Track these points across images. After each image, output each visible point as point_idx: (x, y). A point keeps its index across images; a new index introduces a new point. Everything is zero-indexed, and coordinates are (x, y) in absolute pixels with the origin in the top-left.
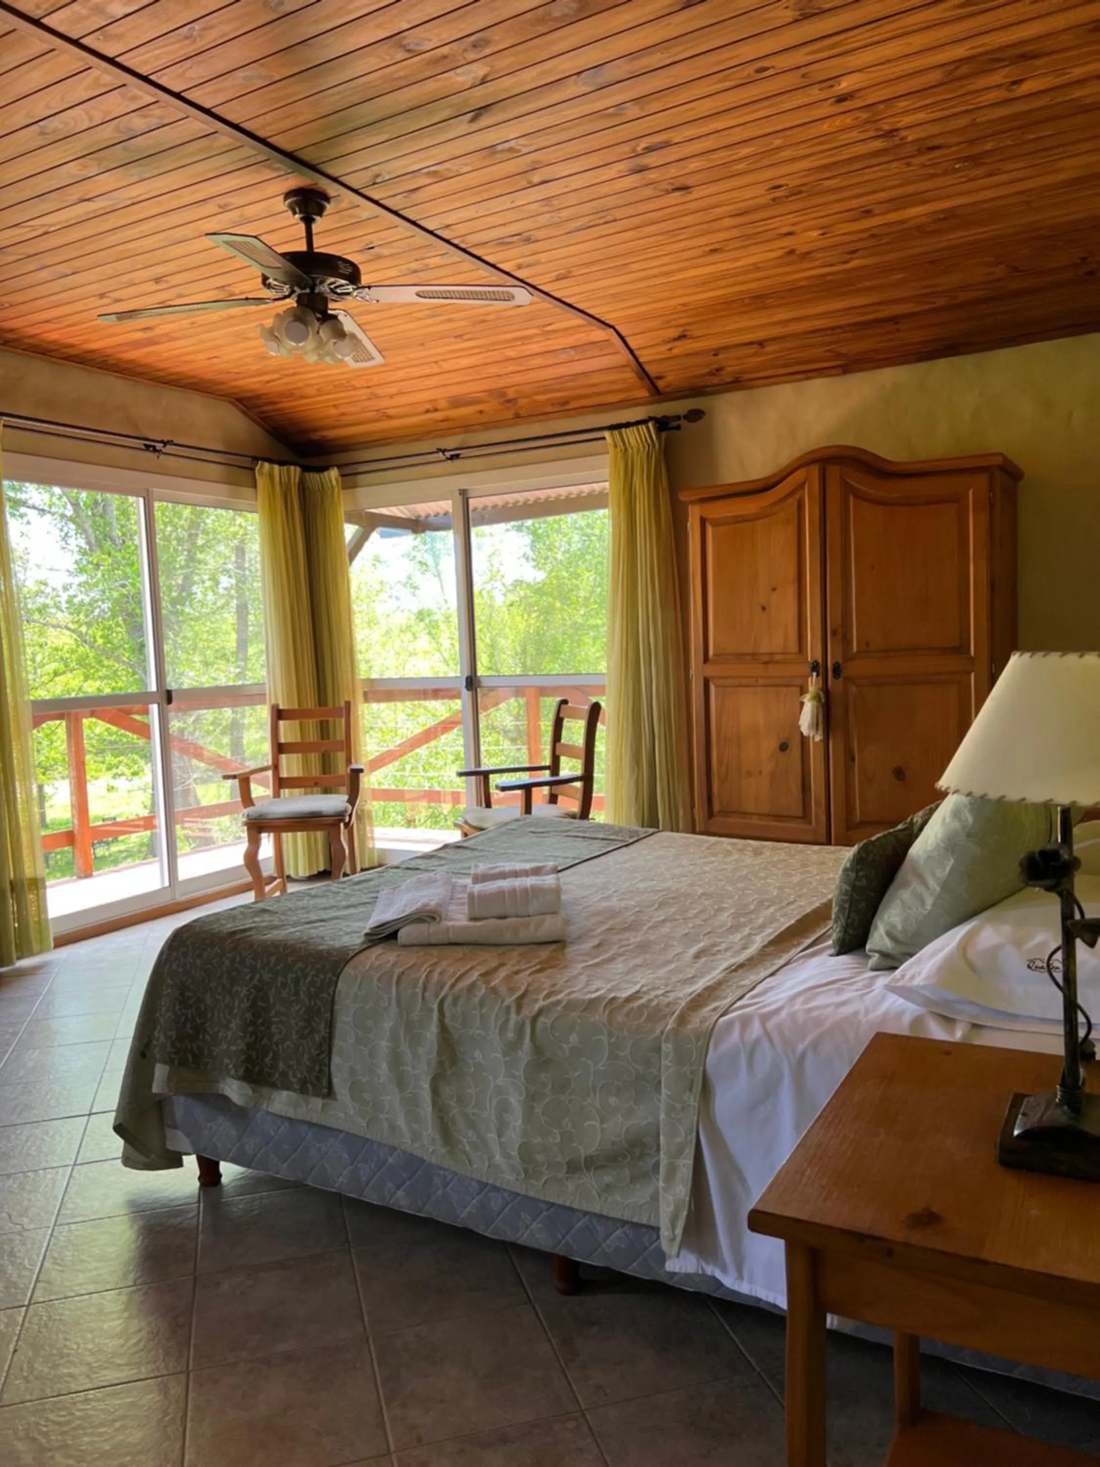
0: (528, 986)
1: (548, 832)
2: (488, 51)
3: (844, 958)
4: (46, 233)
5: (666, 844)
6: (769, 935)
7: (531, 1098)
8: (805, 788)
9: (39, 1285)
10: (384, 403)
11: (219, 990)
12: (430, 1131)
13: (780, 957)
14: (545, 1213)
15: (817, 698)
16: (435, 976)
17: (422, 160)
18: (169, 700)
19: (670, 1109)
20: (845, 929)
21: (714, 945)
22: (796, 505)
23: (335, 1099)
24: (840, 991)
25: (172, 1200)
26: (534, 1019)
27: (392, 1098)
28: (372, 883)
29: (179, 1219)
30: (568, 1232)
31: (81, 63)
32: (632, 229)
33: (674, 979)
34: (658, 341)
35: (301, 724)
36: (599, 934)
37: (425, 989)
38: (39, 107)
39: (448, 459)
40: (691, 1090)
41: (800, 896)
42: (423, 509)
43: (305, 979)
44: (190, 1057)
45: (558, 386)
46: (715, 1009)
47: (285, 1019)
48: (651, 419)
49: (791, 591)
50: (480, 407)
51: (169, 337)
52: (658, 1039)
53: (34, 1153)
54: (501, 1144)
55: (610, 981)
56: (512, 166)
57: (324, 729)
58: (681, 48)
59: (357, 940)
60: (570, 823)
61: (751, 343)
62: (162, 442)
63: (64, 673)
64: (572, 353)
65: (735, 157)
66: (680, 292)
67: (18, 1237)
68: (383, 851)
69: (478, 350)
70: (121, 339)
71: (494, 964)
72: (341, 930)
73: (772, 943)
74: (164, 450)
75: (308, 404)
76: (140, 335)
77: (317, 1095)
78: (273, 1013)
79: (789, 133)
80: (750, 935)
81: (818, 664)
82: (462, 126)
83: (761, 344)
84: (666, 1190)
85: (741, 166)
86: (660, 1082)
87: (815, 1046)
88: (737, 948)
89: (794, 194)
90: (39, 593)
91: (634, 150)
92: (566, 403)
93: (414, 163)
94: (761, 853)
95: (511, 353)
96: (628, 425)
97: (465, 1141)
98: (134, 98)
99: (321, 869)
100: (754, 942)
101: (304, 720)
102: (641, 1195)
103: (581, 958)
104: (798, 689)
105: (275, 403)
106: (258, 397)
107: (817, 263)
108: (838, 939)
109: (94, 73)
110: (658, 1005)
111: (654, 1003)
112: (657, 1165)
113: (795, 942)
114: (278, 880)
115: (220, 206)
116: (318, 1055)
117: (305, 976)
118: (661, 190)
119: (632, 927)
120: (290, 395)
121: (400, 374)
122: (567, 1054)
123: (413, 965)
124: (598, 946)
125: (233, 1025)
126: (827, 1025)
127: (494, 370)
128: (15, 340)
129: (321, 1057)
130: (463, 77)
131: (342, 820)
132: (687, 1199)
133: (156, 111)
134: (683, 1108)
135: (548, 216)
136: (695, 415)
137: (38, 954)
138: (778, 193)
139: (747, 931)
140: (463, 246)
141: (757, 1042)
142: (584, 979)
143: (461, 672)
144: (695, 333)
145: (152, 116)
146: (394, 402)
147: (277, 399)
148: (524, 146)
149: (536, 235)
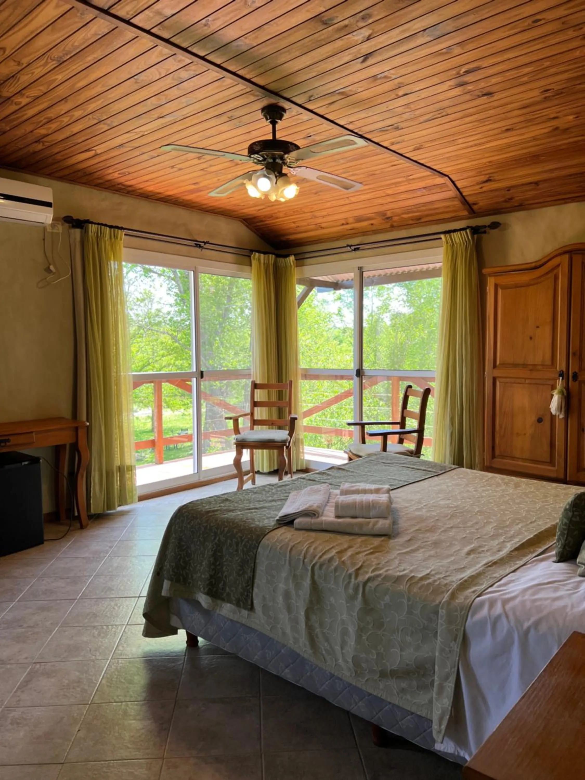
0: (364, 562)
1: (393, 463)
2: (370, 21)
3: (562, 565)
4: (143, 136)
5: (461, 476)
6: (516, 543)
7: (361, 630)
8: (552, 445)
9: (98, 693)
10: (320, 220)
11: (198, 543)
12: (303, 639)
13: (521, 559)
14: (366, 698)
15: (561, 392)
16: (311, 550)
17: (336, 86)
18: (202, 376)
19: (442, 650)
20: (564, 547)
21: (480, 547)
22: (553, 278)
23: (254, 612)
24: (556, 589)
25: (172, 652)
26: (365, 584)
27: (284, 616)
28: (288, 487)
29: (173, 664)
30: (379, 712)
31: (152, 43)
32: (458, 119)
33: (452, 568)
34: (474, 183)
35: (268, 391)
36: (412, 533)
37: (305, 558)
38: (134, 68)
39: (353, 250)
40: (455, 640)
41: (539, 518)
42: (340, 277)
43: (242, 543)
44: (181, 578)
45: (415, 209)
46: (474, 592)
47: (230, 564)
48: (468, 227)
49: (548, 330)
50: (371, 222)
51: (207, 188)
52: (438, 606)
53: (109, 615)
54: (342, 653)
55: (412, 565)
56: (387, 87)
57: (280, 395)
58: (487, 10)
59: (272, 523)
60: (406, 459)
61: (531, 183)
62: (203, 242)
63: (167, 356)
64: (424, 191)
65: (520, 74)
66: (487, 155)
67: (92, 663)
68: (309, 461)
69: (371, 190)
70: (183, 189)
71: (345, 546)
72: (265, 515)
73: (517, 549)
74: (205, 247)
75: (279, 222)
76: (193, 187)
77: (245, 609)
78: (224, 560)
79: (554, 58)
80: (504, 542)
81: (563, 372)
82: (357, 65)
83: (537, 183)
84: (437, 700)
85: (525, 79)
86: (437, 632)
87: (537, 624)
88: (495, 549)
89: (558, 94)
90: (157, 315)
91: (458, 73)
92: (420, 219)
93: (331, 88)
94: (519, 486)
95: (389, 192)
96: (455, 231)
97: (323, 648)
98: (179, 61)
99: (276, 468)
100: (505, 547)
101: (270, 390)
102: (422, 698)
103: (397, 547)
104: (550, 387)
105: (262, 221)
106: (255, 218)
107: (572, 135)
108: (559, 552)
109: (159, 48)
110: (439, 584)
111: (437, 583)
112: (433, 681)
113: (532, 550)
114: (251, 474)
115: (229, 118)
116: (247, 586)
117: (242, 541)
118: (476, 96)
119: (432, 530)
120: (271, 217)
121: (329, 205)
122: (383, 607)
123: (299, 542)
124: (409, 540)
125: (204, 563)
126: (545, 613)
127: (380, 201)
128: (133, 191)
129: (248, 588)
130: (358, 36)
131: (285, 445)
132: (450, 708)
133: (192, 67)
134: (450, 651)
135: (408, 114)
136: (495, 225)
137: (130, 504)
138: (548, 94)
139: (502, 539)
140: (360, 133)
141: (498, 618)
142: (397, 562)
143: (354, 367)
144: (497, 178)
145: (191, 70)
146: (325, 220)
147: (264, 219)
148: (393, 74)
149: (402, 125)
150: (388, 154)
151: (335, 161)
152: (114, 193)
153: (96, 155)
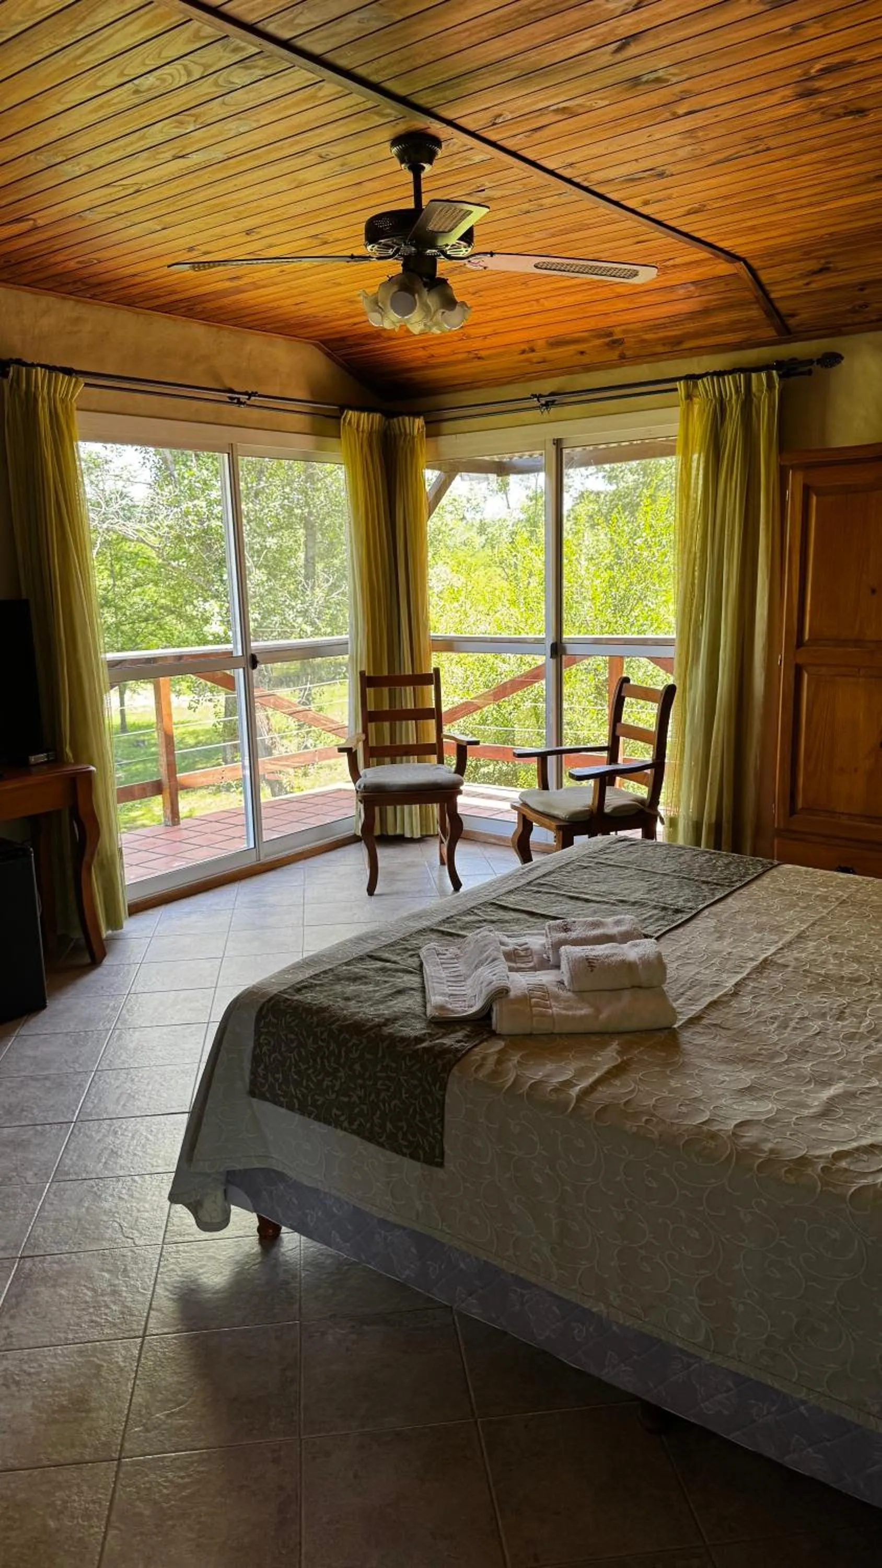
4: (137, 192)
10: (477, 344)
17: (552, 97)
18: (254, 665)
23: (447, 1169)
31: (182, 16)
32: (786, 158)
34: (795, 274)
38: (134, 64)
39: (542, 405)
45: (672, 325)
48: (774, 363)
50: (581, 347)
51: (256, 286)
56: (655, 98)
62: (246, 393)
64: (692, 288)
66: (828, 222)
67: (130, 1253)
69: (585, 288)
70: (208, 289)
74: (248, 402)
75: (395, 346)
76: (227, 284)
82: (605, 57)
91: (806, 73)
92: (680, 343)
93: (542, 100)
95: (622, 289)
98: (236, 50)
105: (361, 345)
106: (343, 339)
109: (195, 25)
115: (320, 157)
118: (831, 115)
120: (377, 336)
121: (497, 313)
127: (602, 308)
128: (104, 293)
129: (433, 1121)
130: (613, 4)
133: (259, 61)
135: (690, 148)
136: (829, 359)
140: (585, 184)
143: (547, 638)
144: (841, 265)
145: (255, 67)
146: (489, 342)
147: (363, 341)
148: (674, 75)
149: (672, 169)
150: (632, 222)
151: (525, 235)
152: (64, 298)
153: (35, 228)
